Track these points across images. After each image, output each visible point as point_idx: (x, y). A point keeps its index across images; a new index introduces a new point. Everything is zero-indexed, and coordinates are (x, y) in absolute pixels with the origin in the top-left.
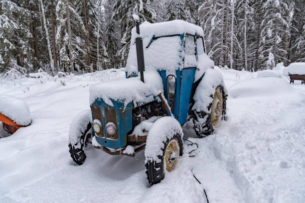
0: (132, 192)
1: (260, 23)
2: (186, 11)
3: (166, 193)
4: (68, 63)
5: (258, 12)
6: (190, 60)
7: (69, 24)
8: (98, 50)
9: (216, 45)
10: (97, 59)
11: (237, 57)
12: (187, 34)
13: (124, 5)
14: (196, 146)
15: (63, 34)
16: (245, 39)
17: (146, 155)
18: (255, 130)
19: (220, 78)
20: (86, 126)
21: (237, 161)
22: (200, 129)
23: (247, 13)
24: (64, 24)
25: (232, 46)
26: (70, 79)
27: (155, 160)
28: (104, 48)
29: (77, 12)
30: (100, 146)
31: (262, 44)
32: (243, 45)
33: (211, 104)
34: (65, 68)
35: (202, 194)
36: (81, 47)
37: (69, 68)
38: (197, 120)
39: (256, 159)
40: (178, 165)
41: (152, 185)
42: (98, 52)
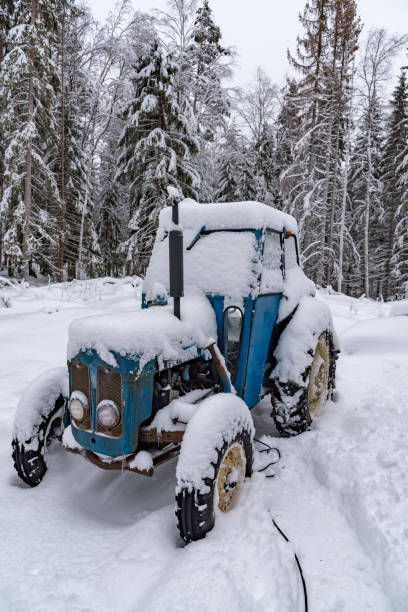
0: (145, 556)
1: (394, 211)
2: (256, 178)
3: (219, 564)
4: (19, 260)
5: (390, 190)
6: (272, 280)
7: (29, 184)
8: (81, 238)
9: (312, 244)
10: (77, 257)
11: (350, 271)
12: (268, 229)
13: (141, 157)
14: (276, 454)
15: (14, 203)
16: (366, 238)
17: (178, 476)
18: (394, 426)
19: (326, 317)
20: (52, 402)
21: (362, 492)
22: (284, 418)
23: (370, 189)
24: (18, 184)
25: (341, 249)
26: (21, 294)
27: (197, 487)
28: (95, 235)
29: (46, 164)
30: (80, 447)
31: (398, 250)
32: (361, 248)
33: (309, 369)
34: (10, 269)
35: (291, 566)
36: (47, 231)
37: (20, 271)
38: (280, 400)
39: (399, 490)
40: (242, 497)
41: (187, 542)
42: (81, 242)
